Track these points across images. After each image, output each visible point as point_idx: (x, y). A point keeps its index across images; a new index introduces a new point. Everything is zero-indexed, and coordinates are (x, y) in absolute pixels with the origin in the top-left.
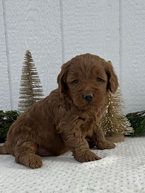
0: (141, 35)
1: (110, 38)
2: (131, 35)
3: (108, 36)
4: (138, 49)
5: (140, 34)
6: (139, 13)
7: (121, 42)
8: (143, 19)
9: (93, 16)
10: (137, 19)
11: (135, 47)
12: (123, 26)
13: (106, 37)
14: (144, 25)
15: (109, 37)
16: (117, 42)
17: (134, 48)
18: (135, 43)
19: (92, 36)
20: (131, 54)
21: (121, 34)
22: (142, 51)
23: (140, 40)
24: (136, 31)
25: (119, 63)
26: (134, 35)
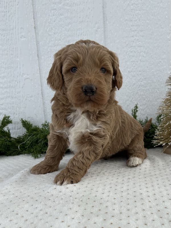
0: (60, 34)
1: (25, 38)
2: (49, 35)
3: (22, 36)
6: (55, 8)
7: (38, 43)
8: (60, 14)
9: (3, 12)
10: (53, 15)
11: (54, 48)
12: (38, 23)
13: (21, 37)
14: (62, 22)
15: (24, 37)
16: (34, 43)
18: (54, 44)
19: (4, 36)
21: (36, 34)
23: (60, 40)
24: (54, 29)
25: (38, 68)
26: (53, 35)
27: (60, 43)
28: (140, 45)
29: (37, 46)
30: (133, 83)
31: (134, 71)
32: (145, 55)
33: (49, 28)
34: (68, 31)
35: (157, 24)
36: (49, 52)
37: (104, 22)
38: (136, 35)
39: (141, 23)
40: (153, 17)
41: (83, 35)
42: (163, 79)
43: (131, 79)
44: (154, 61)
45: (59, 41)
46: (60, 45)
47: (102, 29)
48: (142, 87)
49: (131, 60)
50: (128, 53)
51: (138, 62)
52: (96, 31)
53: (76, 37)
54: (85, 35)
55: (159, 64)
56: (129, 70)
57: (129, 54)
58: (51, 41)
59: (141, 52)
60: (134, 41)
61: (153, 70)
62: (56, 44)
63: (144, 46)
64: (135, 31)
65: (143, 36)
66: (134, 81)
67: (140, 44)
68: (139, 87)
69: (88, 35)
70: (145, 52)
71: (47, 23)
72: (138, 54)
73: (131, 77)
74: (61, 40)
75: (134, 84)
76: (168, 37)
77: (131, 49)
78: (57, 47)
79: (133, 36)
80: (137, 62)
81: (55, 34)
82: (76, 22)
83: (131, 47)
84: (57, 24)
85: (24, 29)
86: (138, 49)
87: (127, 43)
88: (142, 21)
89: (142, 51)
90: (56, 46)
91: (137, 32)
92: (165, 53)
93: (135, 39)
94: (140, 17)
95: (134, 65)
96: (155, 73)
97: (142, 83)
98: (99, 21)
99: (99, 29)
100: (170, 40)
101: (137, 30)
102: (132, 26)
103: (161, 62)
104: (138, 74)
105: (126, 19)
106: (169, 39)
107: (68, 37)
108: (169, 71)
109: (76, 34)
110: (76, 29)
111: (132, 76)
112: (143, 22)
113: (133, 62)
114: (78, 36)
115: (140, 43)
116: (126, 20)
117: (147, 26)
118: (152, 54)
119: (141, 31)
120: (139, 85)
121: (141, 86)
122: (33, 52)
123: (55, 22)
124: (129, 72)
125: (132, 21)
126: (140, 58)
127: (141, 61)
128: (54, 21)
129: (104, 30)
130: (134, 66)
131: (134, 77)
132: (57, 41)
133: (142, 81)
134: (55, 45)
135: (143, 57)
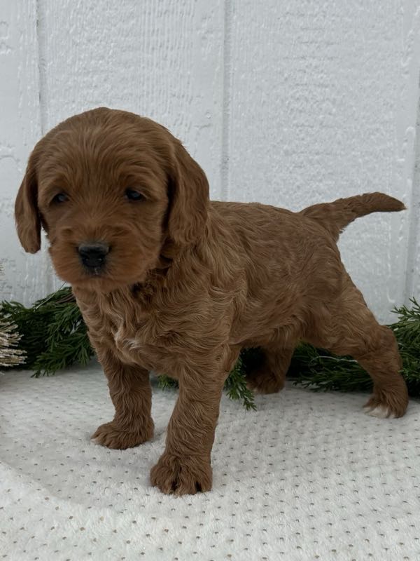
0: (103, 43)
1: (9, 50)
2: (74, 43)
3: (3, 42)
4: (96, 86)
5: (101, 41)
7: (42, 63)
11: (85, 79)
12: (48, 11)
15: (8, 47)
16: (33, 62)
17: (84, 82)
18: (85, 69)
20: (74, 102)
21: (41, 39)
22: (108, 93)
23: (103, 58)
24: (87, 28)
26: (84, 44)
27: (101, 65)
28: (321, 81)
29: (40, 72)
30: (298, 183)
31: (302, 152)
32: (334, 110)
33: (74, 26)
34: (127, 36)
35: (373, 27)
36: (70, 88)
37: (227, 14)
38: (313, 52)
39: (330, 23)
40: (362, 9)
41: (167, 48)
42: (380, 179)
43: (291, 172)
44: (359, 127)
45: (99, 60)
46: (102, 71)
47: (220, 34)
48: (321, 197)
49: (295, 122)
50: (287, 102)
51: (314, 128)
52: (204, 38)
53: (148, 53)
54: (172, 48)
55: (372, 137)
56: (285, 147)
57: (289, 103)
58: (80, 59)
59: (323, 101)
60: (307, 70)
61: (353, 153)
62: (91, 70)
63: (333, 86)
64: (311, 43)
65: (332, 58)
66: (299, 178)
67: (322, 78)
68: (311, 197)
69: (179, 48)
70: (334, 102)
71: (72, 13)
72: (315, 106)
73: (291, 168)
74: (106, 58)
75: (298, 187)
76: (404, 65)
77: (295, 90)
78: (92, 77)
79: (303, 58)
80: (312, 127)
81: (89, 41)
82: (150, 14)
83: (298, 85)
84: (98, 16)
85: (8, 25)
86: (315, 93)
87: (286, 75)
88: (333, 18)
89: (328, 99)
90: (90, 75)
91: (317, 45)
92: (391, 106)
93: (311, 65)
94: (327, 7)
95: (302, 136)
96: (360, 160)
97: (321, 184)
98: (212, 12)
99: (212, 32)
100: (407, 73)
101: (316, 43)
102: (302, 29)
103: (377, 130)
104: (310, 162)
105: (288, 9)
106: (406, 70)
107: (124, 51)
108: (401, 158)
109: (149, 44)
110: (149, 31)
111: (293, 165)
112: (333, 21)
113: (300, 128)
114: (153, 49)
115: (322, 75)
116: (288, 13)
117: (346, 32)
118: (354, 109)
119: (328, 44)
120: (313, 191)
121: (317, 194)
122: (29, 88)
123: (94, 11)
124: (287, 153)
125: (303, 15)
126: (321, 116)
127: (321, 124)
128: (91, 9)
129: (226, 36)
130: (303, 139)
131: (301, 167)
132: (93, 62)
133: (321, 181)
134: (89, 72)
135: (330, 114)
